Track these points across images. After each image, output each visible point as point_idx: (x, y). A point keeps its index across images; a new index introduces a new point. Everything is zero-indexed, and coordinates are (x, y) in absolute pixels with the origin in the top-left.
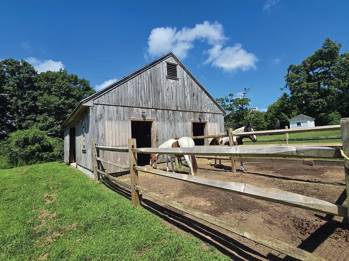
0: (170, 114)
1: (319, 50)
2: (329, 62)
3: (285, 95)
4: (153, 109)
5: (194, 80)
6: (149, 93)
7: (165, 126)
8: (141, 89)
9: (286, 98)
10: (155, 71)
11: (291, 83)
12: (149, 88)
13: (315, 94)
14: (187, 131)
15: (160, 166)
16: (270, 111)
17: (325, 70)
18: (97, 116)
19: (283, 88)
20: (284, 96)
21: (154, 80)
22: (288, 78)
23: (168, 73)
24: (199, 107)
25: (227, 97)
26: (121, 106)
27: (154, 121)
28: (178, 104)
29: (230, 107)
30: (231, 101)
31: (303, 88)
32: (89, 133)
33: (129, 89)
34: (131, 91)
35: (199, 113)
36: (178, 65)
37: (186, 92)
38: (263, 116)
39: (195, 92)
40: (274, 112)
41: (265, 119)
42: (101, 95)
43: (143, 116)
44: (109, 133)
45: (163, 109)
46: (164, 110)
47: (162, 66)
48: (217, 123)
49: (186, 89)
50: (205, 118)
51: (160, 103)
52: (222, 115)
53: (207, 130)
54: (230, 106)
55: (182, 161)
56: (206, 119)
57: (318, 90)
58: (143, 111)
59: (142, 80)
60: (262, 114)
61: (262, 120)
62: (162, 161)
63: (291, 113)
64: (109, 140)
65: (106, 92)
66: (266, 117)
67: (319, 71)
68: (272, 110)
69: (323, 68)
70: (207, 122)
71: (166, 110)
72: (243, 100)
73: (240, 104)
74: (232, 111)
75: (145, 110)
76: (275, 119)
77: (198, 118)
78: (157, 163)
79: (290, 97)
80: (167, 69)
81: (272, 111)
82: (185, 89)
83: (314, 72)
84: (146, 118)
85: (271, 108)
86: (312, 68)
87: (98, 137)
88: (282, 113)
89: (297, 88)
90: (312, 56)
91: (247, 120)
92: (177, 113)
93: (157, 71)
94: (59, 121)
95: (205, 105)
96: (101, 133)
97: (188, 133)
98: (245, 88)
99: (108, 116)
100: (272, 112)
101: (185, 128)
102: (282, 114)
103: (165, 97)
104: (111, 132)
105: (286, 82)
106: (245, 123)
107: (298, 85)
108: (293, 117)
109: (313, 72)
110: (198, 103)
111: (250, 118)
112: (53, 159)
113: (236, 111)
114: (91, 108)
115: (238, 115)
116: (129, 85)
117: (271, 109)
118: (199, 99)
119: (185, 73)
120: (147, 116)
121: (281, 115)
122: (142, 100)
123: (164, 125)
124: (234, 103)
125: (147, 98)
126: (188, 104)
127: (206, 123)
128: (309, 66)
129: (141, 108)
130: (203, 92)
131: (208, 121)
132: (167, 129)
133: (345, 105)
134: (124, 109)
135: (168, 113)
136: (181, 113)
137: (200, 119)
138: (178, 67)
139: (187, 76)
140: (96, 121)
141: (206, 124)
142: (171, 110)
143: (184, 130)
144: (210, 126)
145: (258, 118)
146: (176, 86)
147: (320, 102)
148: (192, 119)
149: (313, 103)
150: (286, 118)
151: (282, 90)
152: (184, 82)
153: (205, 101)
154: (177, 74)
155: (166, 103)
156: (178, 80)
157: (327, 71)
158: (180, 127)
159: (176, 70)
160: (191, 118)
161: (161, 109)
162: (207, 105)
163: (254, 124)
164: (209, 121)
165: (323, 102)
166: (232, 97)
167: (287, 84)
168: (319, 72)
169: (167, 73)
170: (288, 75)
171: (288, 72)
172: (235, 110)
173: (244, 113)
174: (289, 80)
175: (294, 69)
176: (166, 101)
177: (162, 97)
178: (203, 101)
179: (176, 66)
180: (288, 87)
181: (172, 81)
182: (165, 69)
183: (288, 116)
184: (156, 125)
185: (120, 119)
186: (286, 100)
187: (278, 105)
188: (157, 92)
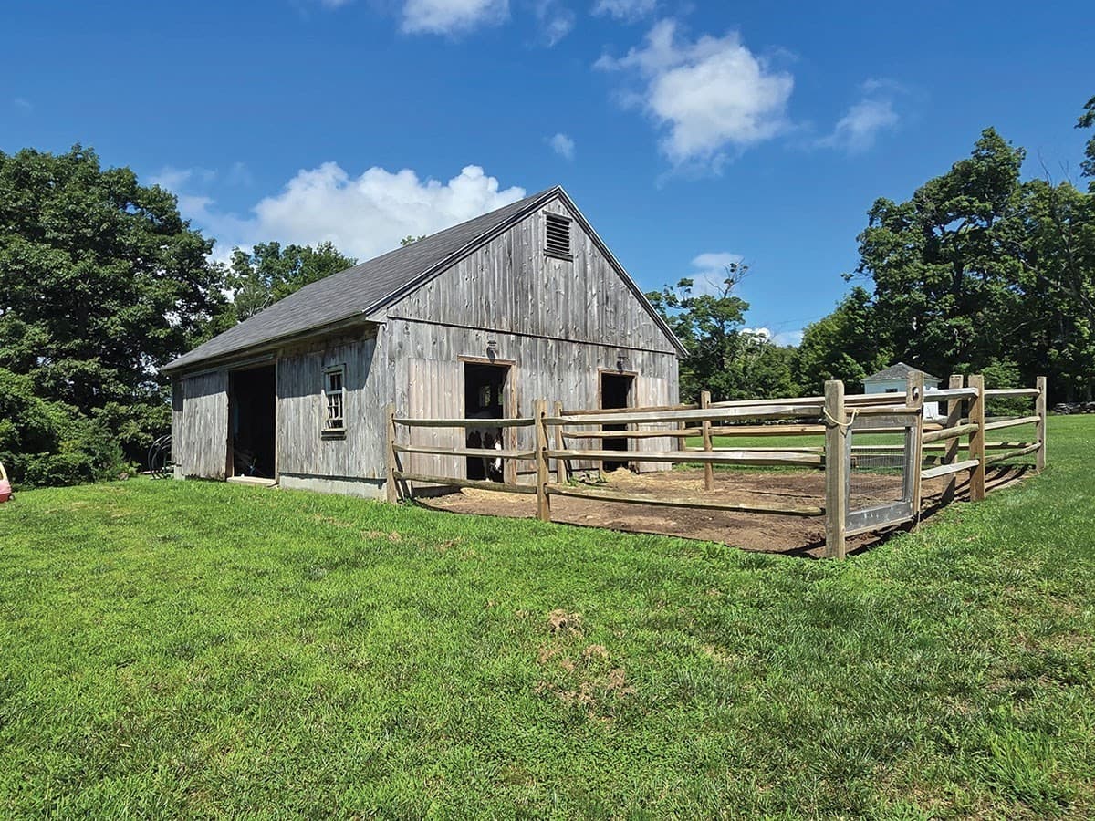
0: (549, 348)
1: (964, 162)
2: (989, 205)
3: (859, 295)
4: (512, 336)
5: (610, 260)
6: (505, 295)
7: (536, 379)
8: (487, 283)
9: (861, 307)
10: (519, 238)
11: (874, 259)
12: (505, 280)
13: (946, 301)
14: (587, 396)
15: (523, 481)
16: (811, 345)
17: (977, 228)
18: (393, 348)
19: (852, 276)
20: (856, 297)
21: (515, 261)
22: (869, 244)
23: (548, 241)
24: (617, 334)
25: (672, 288)
26: (442, 325)
27: (513, 366)
28: (569, 325)
29: (679, 325)
30: (684, 305)
31: (912, 280)
32: (363, 391)
33: (461, 283)
34: (466, 289)
35: (618, 349)
36: (572, 220)
37: (589, 294)
38: (786, 361)
39: (611, 293)
40: (823, 350)
41: (792, 374)
42: (403, 296)
43: (490, 351)
44: (418, 390)
45: (534, 336)
46: (537, 337)
47: (536, 224)
48: (661, 378)
49: (588, 286)
50: (631, 364)
51: (529, 321)
52: (674, 357)
53: (636, 395)
54: (681, 322)
55: (573, 473)
56: (634, 366)
57: (955, 290)
58: (490, 339)
59: (489, 260)
60: (783, 356)
61: (781, 375)
62: (529, 468)
63: (875, 358)
64: (418, 409)
65: (413, 289)
66: (796, 363)
67: (959, 229)
68: (818, 344)
69: (972, 221)
70: (637, 374)
71: (541, 338)
72: (724, 303)
73: (713, 317)
74: (687, 339)
75: (495, 337)
76: (825, 374)
77: (616, 363)
78: (518, 474)
79: (874, 303)
80: (548, 232)
81: (816, 347)
82: (586, 285)
83: (947, 229)
84: (497, 358)
85: (815, 335)
86: (942, 219)
87: (394, 400)
88: (845, 355)
89: (892, 276)
90: (944, 178)
91: (733, 372)
92: (566, 348)
93: (524, 237)
94: (66, 340)
95: (634, 328)
96: (400, 389)
97: (589, 401)
98: (732, 265)
99: (415, 347)
100: (816, 351)
101: (583, 388)
102: (845, 359)
103: (540, 305)
104: (422, 387)
105: (861, 256)
106: (727, 382)
107: (895, 267)
108: (881, 369)
109: (942, 229)
110: (616, 323)
111: (745, 368)
112: (61, 476)
113: (698, 340)
114: (381, 326)
115: (706, 353)
116: (460, 273)
117: (813, 339)
118: (621, 312)
119: (589, 241)
120: (498, 352)
121: (842, 361)
122: (488, 312)
123: (535, 377)
124: (693, 311)
125: (499, 305)
126: (593, 326)
127: (634, 377)
128: (933, 211)
129: (487, 330)
130: (631, 295)
131: (640, 373)
132: (542, 386)
133: (1034, 340)
134: (448, 332)
135: (546, 348)
136: (574, 346)
137: (619, 365)
138: (573, 226)
139: (592, 248)
140: (391, 359)
141: (634, 381)
142: (551, 339)
143: (580, 393)
144: (643, 385)
145: (771, 368)
146: (566, 277)
147: (957, 327)
148: (602, 366)
149: (939, 327)
150: (860, 372)
151: (847, 279)
152: (585, 265)
153: (634, 318)
154: (570, 244)
155: (542, 319)
156: (572, 261)
157: (982, 229)
158: (572, 385)
159: (568, 233)
160: (598, 361)
161: (530, 336)
162: (639, 329)
163: (757, 386)
164: (643, 372)
165: (967, 326)
166: (689, 290)
167: (862, 261)
168: (962, 231)
169: (546, 243)
170: (867, 234)
171: (871, 224)
172: (697, 338)
173: (725, 347)
174: (872, 251)
175: (887, 215)
176: (543, 315)
177: (532, 305)
178: (629, 318)
179: (568, 224)
180: (866, 271)
181: (557, 263)
182: (543, 231)
183: (864, 366)
184: (516, 378)
185: (441, 356)
186: (861, 312)
187: (836, 329)
188: (522, 290)
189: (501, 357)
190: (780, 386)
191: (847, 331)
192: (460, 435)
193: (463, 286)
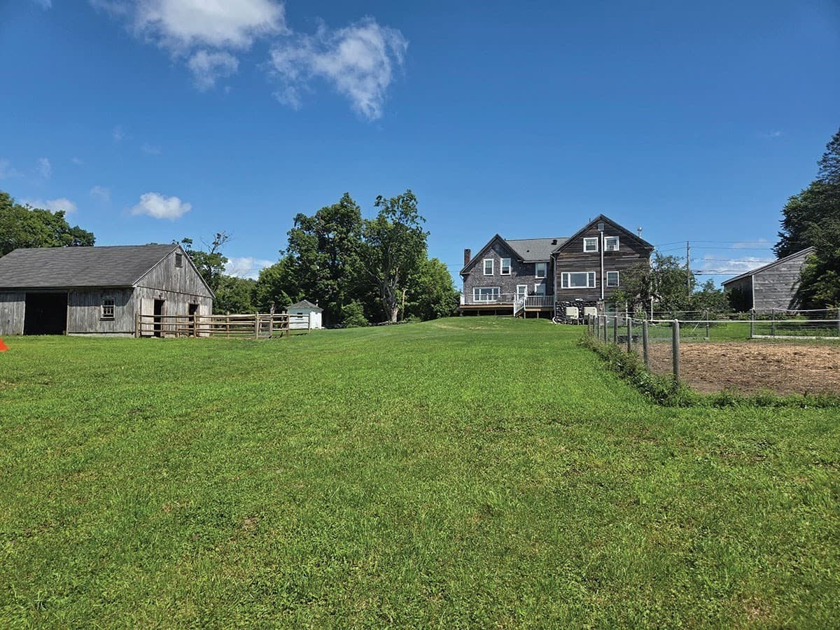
0: (175, 295)
3: (291, 258)
4: (166, 291)
5: (193, 267)
6: (164, 279)
8: (160, 275)
9: (292, 265)
10: (168, 261)
12: (164, 275)
13: (326, 272)
14: (185, 309)
16: (264, 282)
18: (138, 295)
21: (167, 268)
22: (293, 237)
24: (194, 291)
26: (149, 288)
27: (165, 300)
28: (181, 288)
32: (125, 307)
35: (194, 296)
37: (187, 278)
39: (193, 278)
40: (270, 288)
41: (252, 300)
42: (140, 280)
43: (160, 296)
44: (143, 307)
45: (171, 292)
47: (173, 256)
48: (207, 306)
51: (170, 287)
52: (211, 299)
53: (199, 311)
56: (199, 301)
58: (160, 292)
63: (298, 295)
64: (143, 312)
65: (143, 278)
66: (254, 293)
68: (268, 283)
70: (199, 304)
71: (173, 292)
72: (212, 256)
77: (193, 300)
80: (176, 259)
81: (266, 284)
82: (186, 275)
88: (283, 292)
92: (180, 295)
93: (170, 261)
95: (199, 289)
96: (139, 306)
97: (185, 311)
98: (218, 234)
99: (143, 294)
100: (266, 287)
101: (184, 307)
102: (282, 294)
103: (173, 282)
110: (194, 287)
114: (135, 288)
116: (154, 273)
118: (195, 284)
119: (187, 262)
120: (162, 296)
122: (160, 284)
123: (171, 304)
125: (163, 282)
126: (187, 288)
128: (323, 226)
129: (159, 290)
130: (199, 278)
132: (173, 307)
134: (150, 290)
136: (182, 295)
139: (188, 264)
140: (137, 298)
141: (198, 306)
142: (176, 292)
144: (201, 308)
146: (181, 273)
147: (330, 285)
148: (189, 301)
149: (323, 284)
151: (283, 254)
152: (186, 269)
154: (182, 263)
156: (182, 267)
158: (181, 306)
159: (181, 259)
162: (201, 289)
164: (201, 303)
165: (334, 285)
167: (289, 246)
169: (175, 263)
170: (293, 230)
171: (295, 225)
174: (293, 241)
175: (304, 221)
176: (174, 285)
177: (171, 282)
179: (181, 256)
181: (178, 269)
182: (174, 258)
183: (292, 299)
184: (166, 304)
185: (148, 297)
186: (292, 268)
187: (278, 276)
188: (168, 277)
189: (163, 298)
190: (244, 307)
191: (284, 278)
192: (152, 320)
193: (154, 276)
